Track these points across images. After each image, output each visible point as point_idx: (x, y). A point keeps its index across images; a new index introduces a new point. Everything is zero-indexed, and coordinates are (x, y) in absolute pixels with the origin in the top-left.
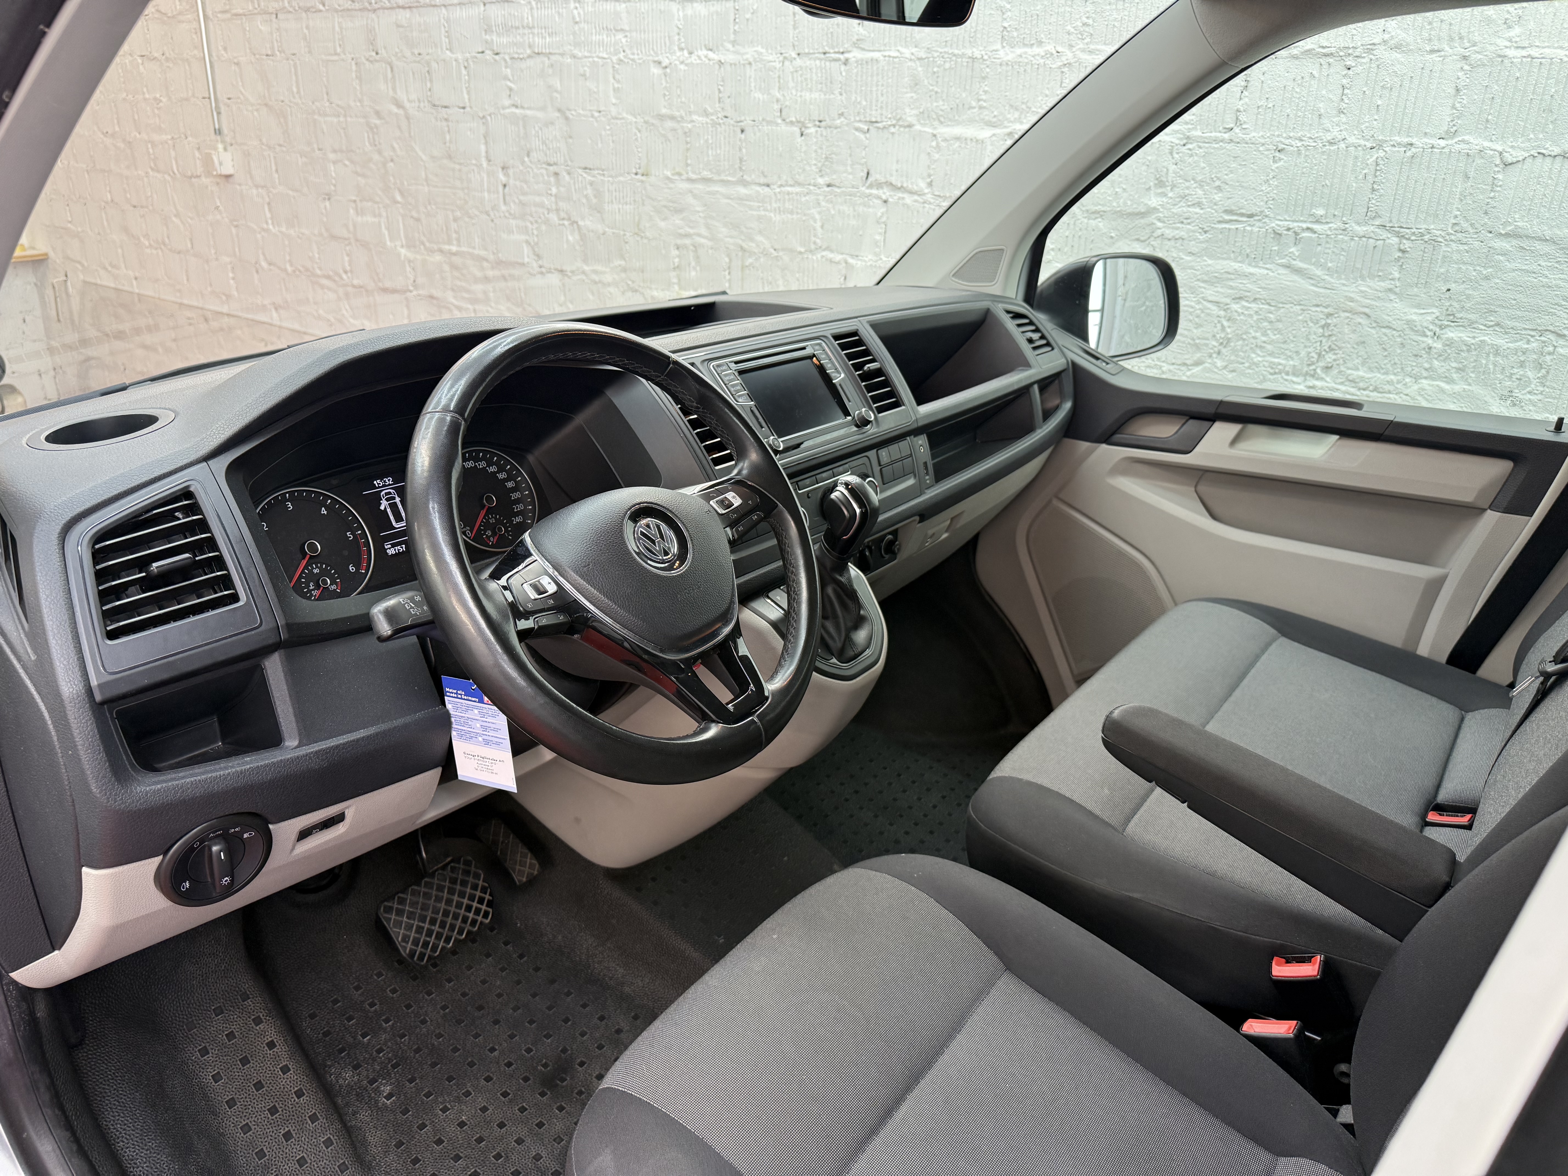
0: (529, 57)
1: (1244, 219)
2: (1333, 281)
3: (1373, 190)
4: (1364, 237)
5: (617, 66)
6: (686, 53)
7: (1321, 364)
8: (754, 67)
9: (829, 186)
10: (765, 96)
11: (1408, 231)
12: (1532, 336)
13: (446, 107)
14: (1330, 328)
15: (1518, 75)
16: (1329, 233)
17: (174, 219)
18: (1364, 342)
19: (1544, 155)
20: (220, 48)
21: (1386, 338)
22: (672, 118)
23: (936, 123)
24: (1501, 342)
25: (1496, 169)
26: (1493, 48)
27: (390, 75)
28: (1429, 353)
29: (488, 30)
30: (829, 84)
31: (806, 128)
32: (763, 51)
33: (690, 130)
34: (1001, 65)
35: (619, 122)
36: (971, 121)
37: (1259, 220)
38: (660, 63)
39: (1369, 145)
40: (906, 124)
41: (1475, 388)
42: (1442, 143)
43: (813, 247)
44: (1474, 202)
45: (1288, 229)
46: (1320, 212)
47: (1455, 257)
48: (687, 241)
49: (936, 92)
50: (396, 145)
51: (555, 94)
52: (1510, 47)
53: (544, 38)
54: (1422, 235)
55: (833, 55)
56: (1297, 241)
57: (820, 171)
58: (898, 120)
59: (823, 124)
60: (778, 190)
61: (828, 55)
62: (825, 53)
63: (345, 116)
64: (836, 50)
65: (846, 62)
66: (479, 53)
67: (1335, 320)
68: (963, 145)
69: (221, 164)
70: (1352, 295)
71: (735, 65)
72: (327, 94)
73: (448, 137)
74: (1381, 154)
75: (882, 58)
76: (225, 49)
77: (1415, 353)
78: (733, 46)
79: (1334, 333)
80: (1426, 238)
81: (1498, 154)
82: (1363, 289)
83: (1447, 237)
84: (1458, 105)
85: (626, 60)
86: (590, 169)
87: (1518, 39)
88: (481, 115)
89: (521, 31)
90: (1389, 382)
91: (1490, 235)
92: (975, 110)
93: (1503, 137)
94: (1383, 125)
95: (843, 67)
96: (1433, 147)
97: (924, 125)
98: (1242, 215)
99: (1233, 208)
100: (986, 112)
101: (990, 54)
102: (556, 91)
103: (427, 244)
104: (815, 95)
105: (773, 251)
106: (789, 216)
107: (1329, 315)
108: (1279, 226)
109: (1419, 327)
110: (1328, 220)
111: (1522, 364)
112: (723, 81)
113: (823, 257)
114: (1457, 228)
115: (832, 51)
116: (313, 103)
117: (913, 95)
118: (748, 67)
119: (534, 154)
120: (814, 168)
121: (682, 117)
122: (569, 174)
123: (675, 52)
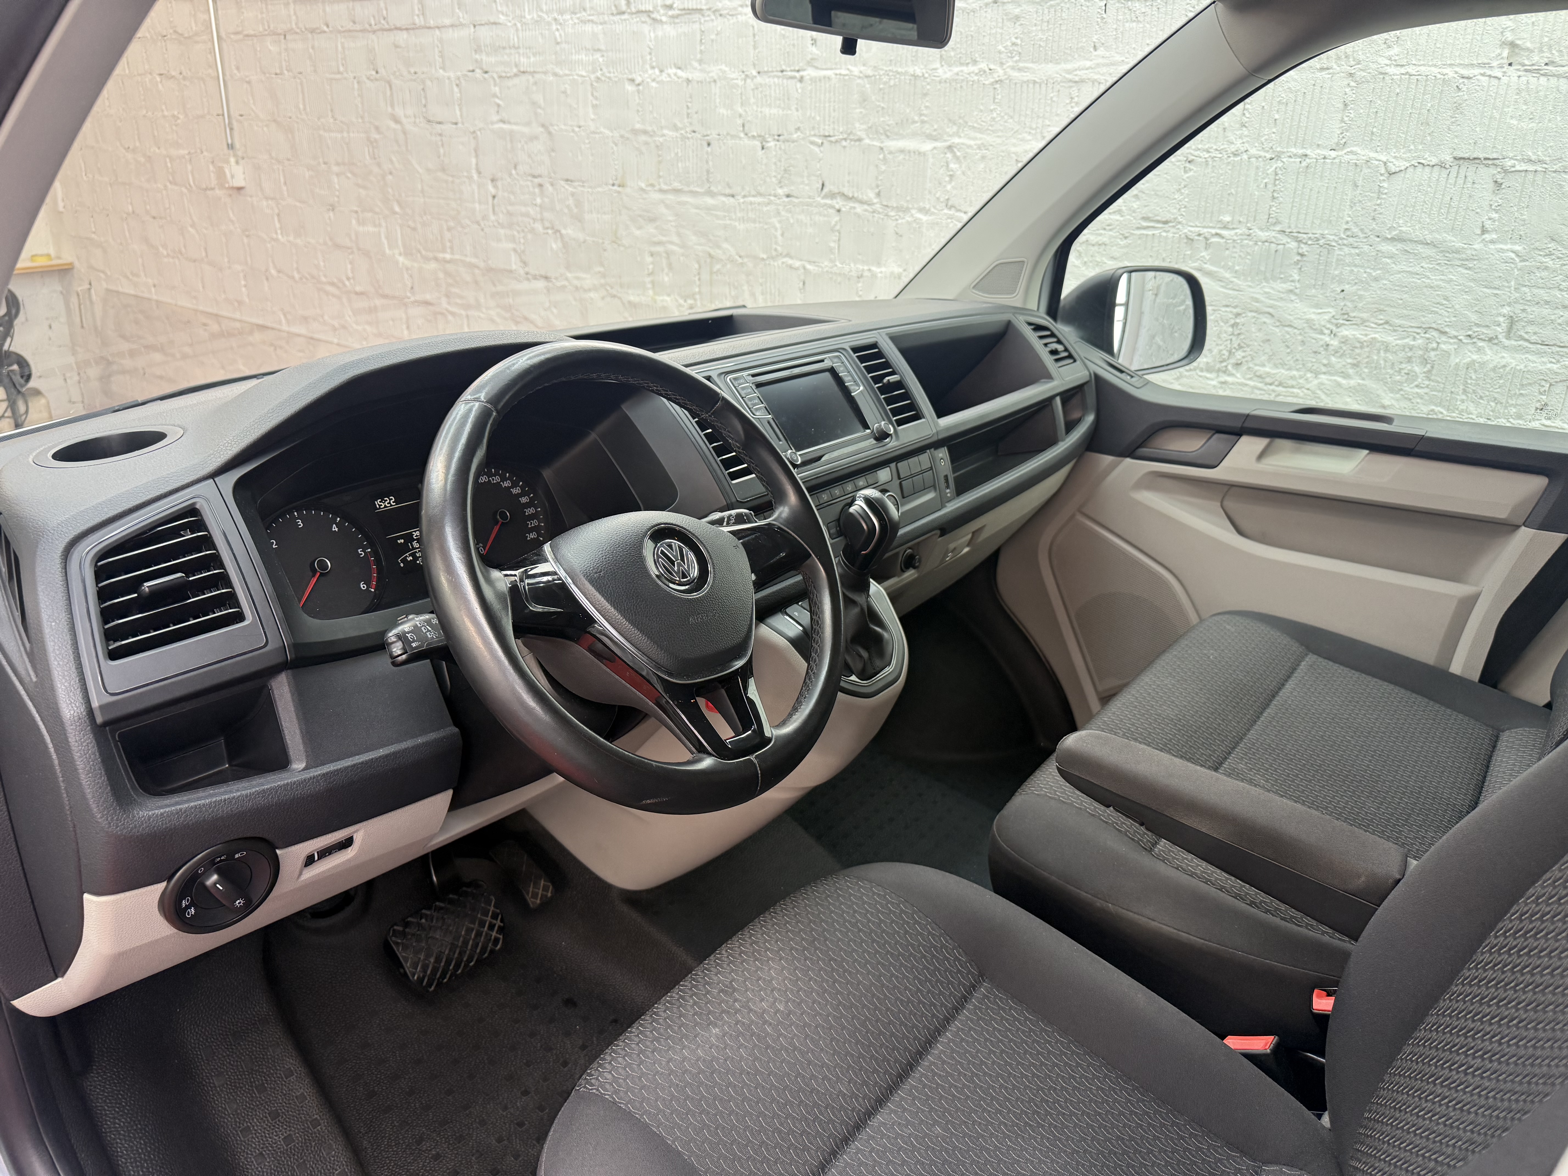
0: (516, 75)
1: (1160, 225)
2: (1240, 283)
3: (1273, 198)
4: (1266, 241)
5: (595, 84)
6: (657, 71)
7: (1232, 361)
8: (718, 84)
9: (788, 196)
10: (729, 112)
11: (1305, 236)
12: (1418, 334)
13: (440, 123)
14: (1240, 327)
15: (1398, 91)
16: (1235, 238)
17: (190, 229)
18: (1269, 340)
19: (1423, 164)
20: (233, 67)
21: (1288, 336)
22: (645, 132)
23: (883, 137)
24: (1390, 339)
25: (1382, 178)
26: (1374, 66)
27: (388, 93)
28: (1326, 350)
29: (478, 50)
30: (786, 101)
31: (767, 142)
32: (727, 69)
33: (662, 144)
34: (940, 82)
35: (597, 136)
36: (914, 135)
37: (1174, 227)
38: (633, 80)
39: (1268, 156)
40: (856, 138)
41: (1369, 383)
42: (1333, 154)
43: (774, 253)
44: (1363, 208)
45: (1199, 235)
46: (1227, 218)
47: (1348, 260)
48: (659, 249)
49: (883, 108)
50: (394, 159)
51: (539, 111)
52: (1390, 65)
53: (529, 58)
54: (1318, 240)
55: (790, 74)
56: (1207, 246)
57: (780, 182)
58: (849, 134)
59: (781, 138)
60: (742, 200)
61: (785, 73)
62: (782, 71)
63: (348, 132)
64: (792, 68)
65: (801, 80)
66: (470, 71)
67: (1242, 320)
68: (907, 157)
69: (232, 177)
70: (1258, 296)
71: (702, 82)
72: (332, 110)
73: (442, 151)
74: (1280, 164)
75: (833, 76)
76: (238, 68)
77: (1314, 350)
78: (700, 65)
79: (1242, 331)
80: (1321, 242)
81: (1383, 165)
82: (1267, 290)
83: (1340, 242)
84: (1346, 119)
85: (603, 78)
86: (572, 181)
87: (1397, 58)
88: (472, 130)
89: (508, 51)
90: (1292, 378)
91: (1378, 239)
92: (918, 124)
93: (1387, 148)
94: (1281, 138)
95: (799, 85)
96: (1325, 158)
97: (872, 139)
98: (1158, 222)
99: (1150, 215)
100: (927, 126)
101: (930, 72)
102: (540, 107)
103: (424, 252)
104: (774, 111)
105: (737, 257)
106: (752, 225)
107: (1238, 315)
108: (1191, 231)
109: (1317, 326)
110: (1234, 226)
111: (1409, 360)
112: (691, 97)
113: (783, 263)
114: (1349, 233)
115: (788, 69)
116: (319, 119)
117: (862, 110)
118: (713, 84)
119: (520, 167)
120: (774, 179)
121: (654, 132)
122: (552, 185)
123: (647, 71)
